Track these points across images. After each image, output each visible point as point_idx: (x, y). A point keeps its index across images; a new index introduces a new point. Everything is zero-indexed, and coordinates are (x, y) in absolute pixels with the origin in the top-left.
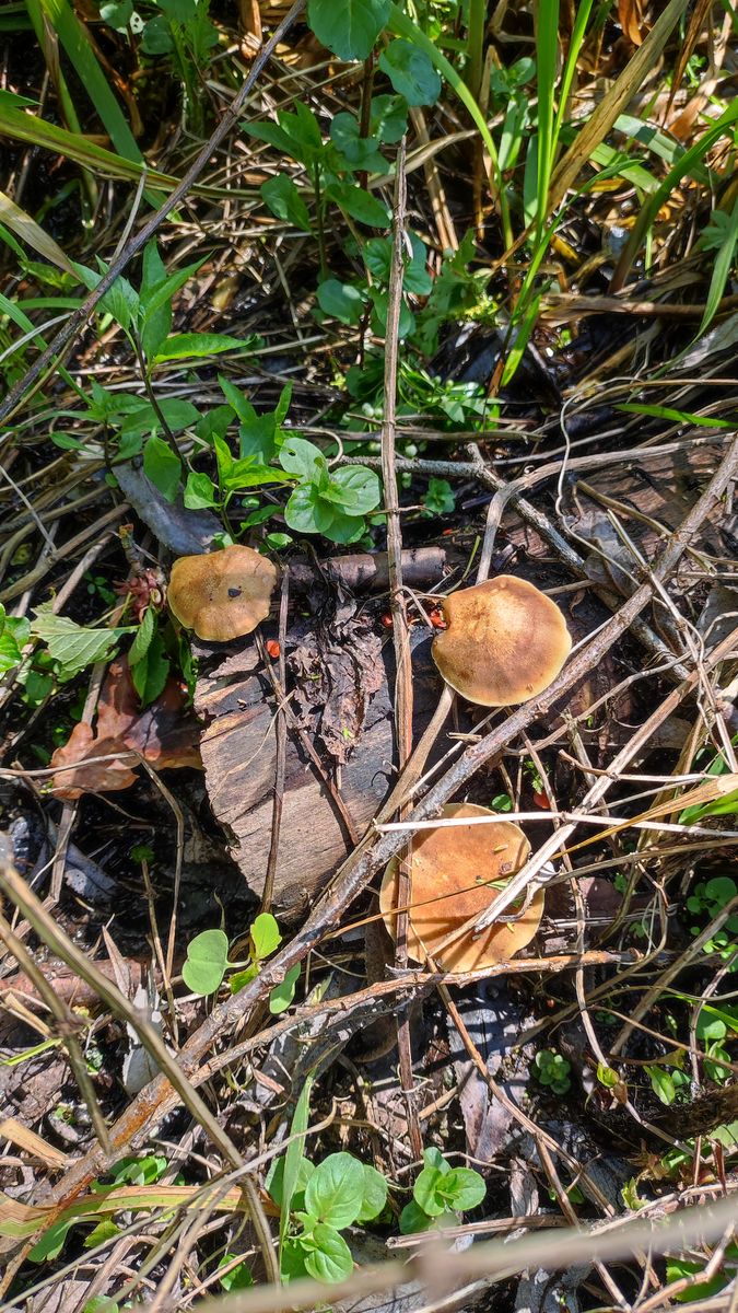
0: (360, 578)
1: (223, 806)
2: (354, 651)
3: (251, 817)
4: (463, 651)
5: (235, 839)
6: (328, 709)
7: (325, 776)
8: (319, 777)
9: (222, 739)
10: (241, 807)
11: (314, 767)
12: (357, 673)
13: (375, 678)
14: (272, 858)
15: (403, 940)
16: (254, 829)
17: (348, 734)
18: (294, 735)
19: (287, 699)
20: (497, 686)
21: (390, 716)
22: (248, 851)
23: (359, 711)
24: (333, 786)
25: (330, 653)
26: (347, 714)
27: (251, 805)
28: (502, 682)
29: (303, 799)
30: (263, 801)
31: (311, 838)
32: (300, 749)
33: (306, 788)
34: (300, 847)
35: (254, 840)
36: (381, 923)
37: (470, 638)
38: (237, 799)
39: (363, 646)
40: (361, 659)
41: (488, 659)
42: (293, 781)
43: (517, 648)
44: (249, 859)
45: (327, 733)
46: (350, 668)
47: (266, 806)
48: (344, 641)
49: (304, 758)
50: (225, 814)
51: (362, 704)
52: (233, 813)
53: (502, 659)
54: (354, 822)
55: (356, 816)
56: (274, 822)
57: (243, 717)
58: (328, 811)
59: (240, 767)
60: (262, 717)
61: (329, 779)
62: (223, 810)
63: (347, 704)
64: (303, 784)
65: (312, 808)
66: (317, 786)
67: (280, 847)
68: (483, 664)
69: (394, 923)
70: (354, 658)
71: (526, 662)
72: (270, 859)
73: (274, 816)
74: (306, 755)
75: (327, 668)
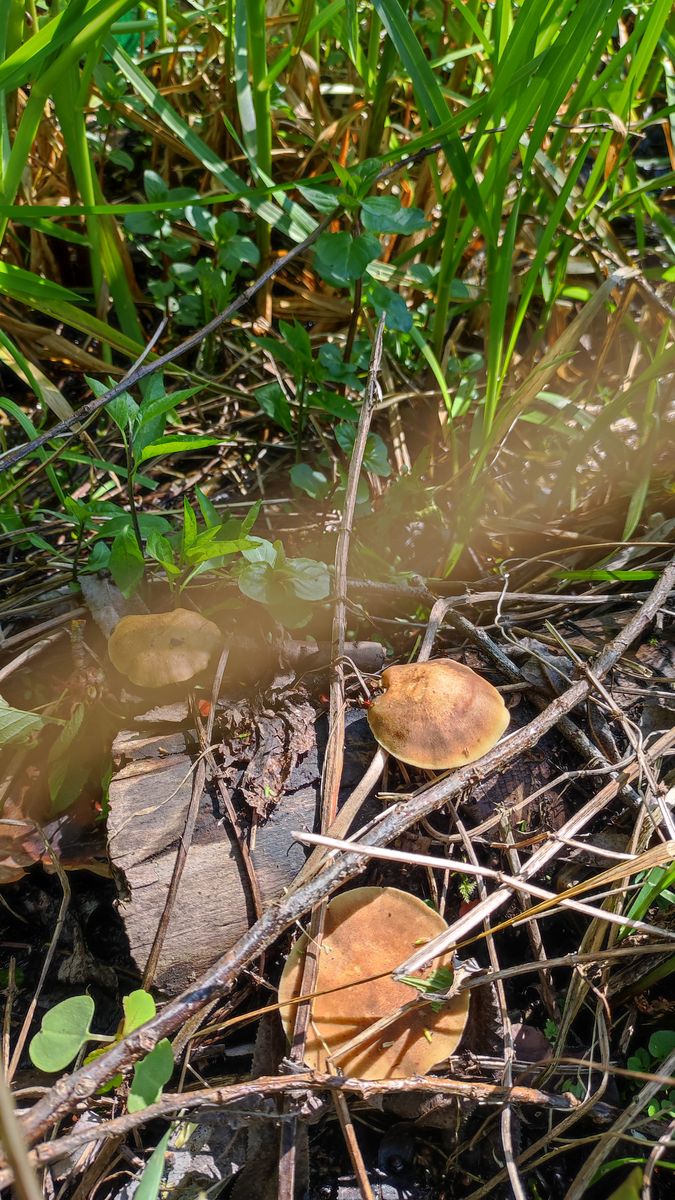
0: (301, 656)
1: (122, 848)
2: (286, 714)
3: (149, 866)
4: (400, 711)
5: (126, 889)
6: (251, 765)
7: (238, 832)
8: (232, 834)
9: (134, 781)
10: (140, 854)
11: (228, 825)
12: (287, 735)
13: (305, 740)
14: (164, 920)
15: (300, 1038)
16: (152, 880)
17: (270, 793)
18: (212, 788)
19: (210, 749)
20: (433, 746)
21: (316, 784)
22: (139, 907)
23: (285, 772)
24: (245, 846)
25: (263, 716)
26: (271, 774)
27: (152, 852)
28: (437, 743)
29: (210, 857)
30: (164, 852)
31: (211, 906)
32: (215, 802)
33: (216, 845)
34: (197, 914)
35: (146, 894)
36: (276, 1014)
37: (408, 698)
38: (139, 843)
39: (297, 711)
40: (293, 722)
41: (424, 719)
42: (201, 836)
43: (455, 710)
44: (137, 917)
45: (247, 787)
46: (281, 731)
47: (168, 857)
48: (278, 706)
49: (217, 812)
50: (124, 858)
51: (289, 765)
52: (131, 859)
53: (440, 719)
54: (263, 896)
55: (266, 888)
56: (174, 876)
57: (162, 764)
58: (235, 875)
59: (149, 810)
60: (181, 767)
61: (242, 838)
62: (121, 853)
63: (273, 764)
64: (213, 840)
65: (217, 868)
66: (227, 845)
67: (175, 909)
68: (420, 724)
69: (292, 1019)
70: (287, 721)
71: (463, 726)
72: (161, 921)
73: (175, 870)
74: (222, 811)
75: (257, 729)
